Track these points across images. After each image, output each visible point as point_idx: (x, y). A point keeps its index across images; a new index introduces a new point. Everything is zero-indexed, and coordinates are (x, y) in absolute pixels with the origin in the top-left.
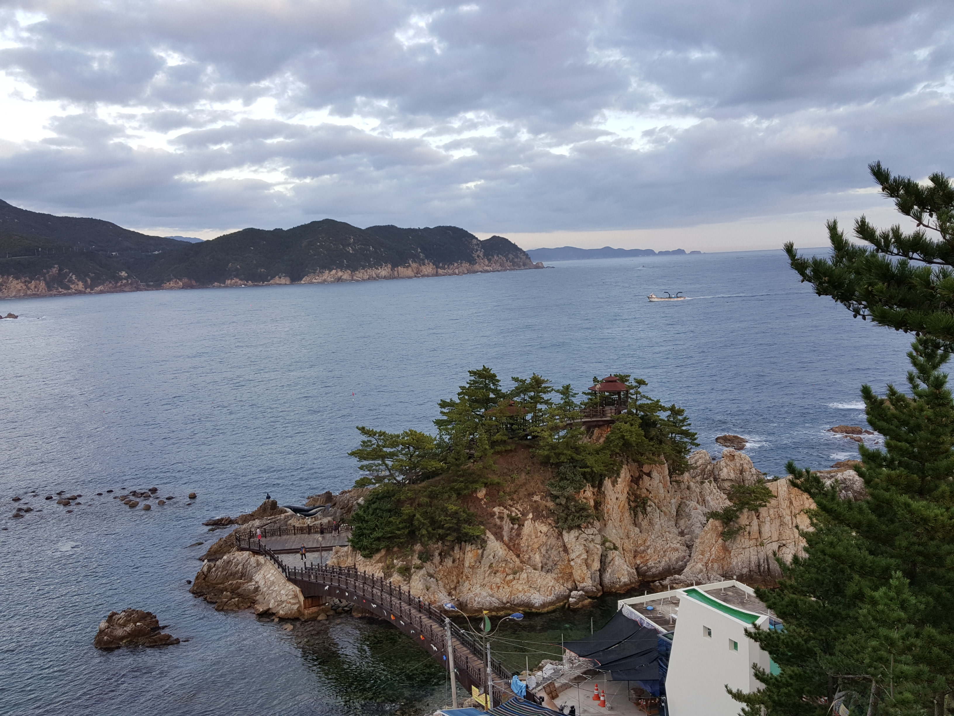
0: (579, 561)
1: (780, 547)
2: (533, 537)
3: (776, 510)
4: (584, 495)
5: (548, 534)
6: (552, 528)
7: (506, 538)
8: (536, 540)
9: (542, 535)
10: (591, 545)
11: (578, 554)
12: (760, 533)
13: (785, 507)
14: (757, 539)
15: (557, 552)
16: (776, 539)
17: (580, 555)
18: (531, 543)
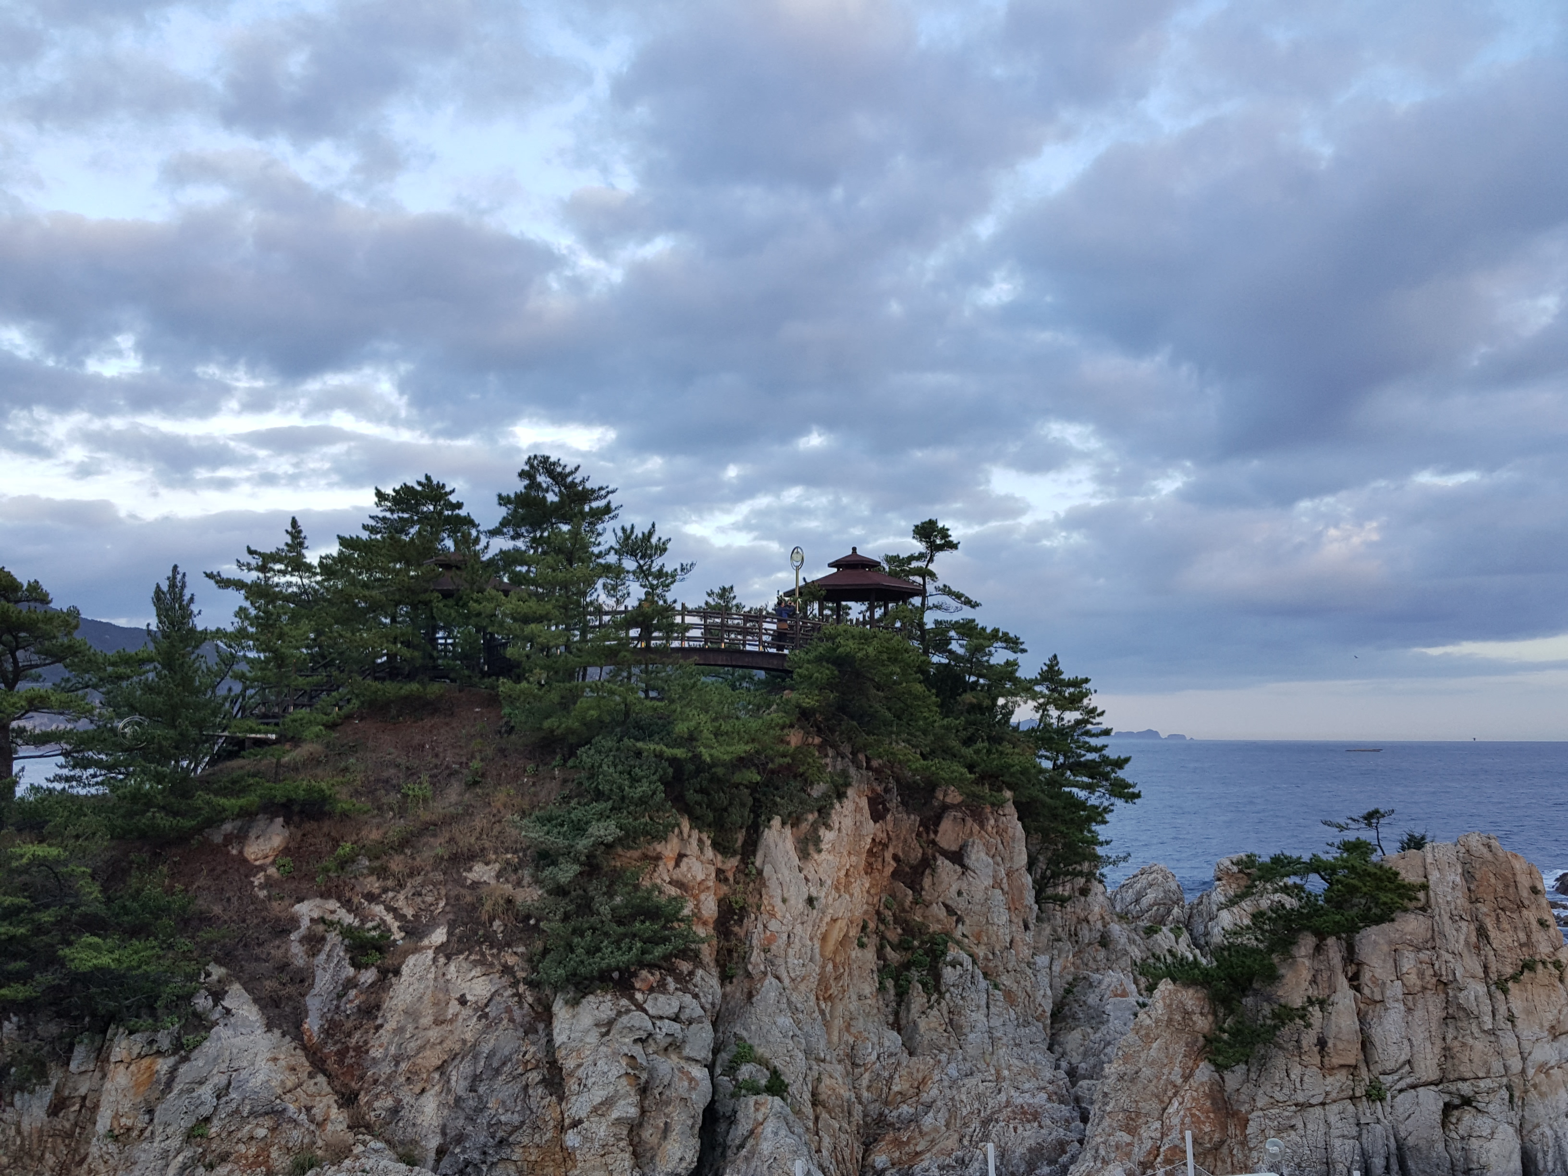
0: (601, 1129)
1: (1448, 1109)
2: (426, 1021)
3: (1424, 956)
4: (677, 874)
5: (492, 1011)
6: (515, 984)
7: (313, 1025)
8: (434, 1034)
9: (466, 1012)
10: (666, 1065)
11: (598, 1095)
12: (1366, 1044)
13: (1460, 947)
14: (1352, 1069)
15: (516, 1087)
16: (1434, 1075)
17: (609, 1102)
18: (413, 1045)
